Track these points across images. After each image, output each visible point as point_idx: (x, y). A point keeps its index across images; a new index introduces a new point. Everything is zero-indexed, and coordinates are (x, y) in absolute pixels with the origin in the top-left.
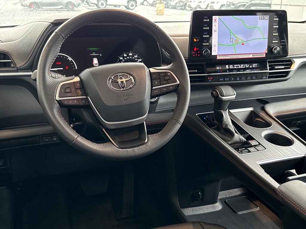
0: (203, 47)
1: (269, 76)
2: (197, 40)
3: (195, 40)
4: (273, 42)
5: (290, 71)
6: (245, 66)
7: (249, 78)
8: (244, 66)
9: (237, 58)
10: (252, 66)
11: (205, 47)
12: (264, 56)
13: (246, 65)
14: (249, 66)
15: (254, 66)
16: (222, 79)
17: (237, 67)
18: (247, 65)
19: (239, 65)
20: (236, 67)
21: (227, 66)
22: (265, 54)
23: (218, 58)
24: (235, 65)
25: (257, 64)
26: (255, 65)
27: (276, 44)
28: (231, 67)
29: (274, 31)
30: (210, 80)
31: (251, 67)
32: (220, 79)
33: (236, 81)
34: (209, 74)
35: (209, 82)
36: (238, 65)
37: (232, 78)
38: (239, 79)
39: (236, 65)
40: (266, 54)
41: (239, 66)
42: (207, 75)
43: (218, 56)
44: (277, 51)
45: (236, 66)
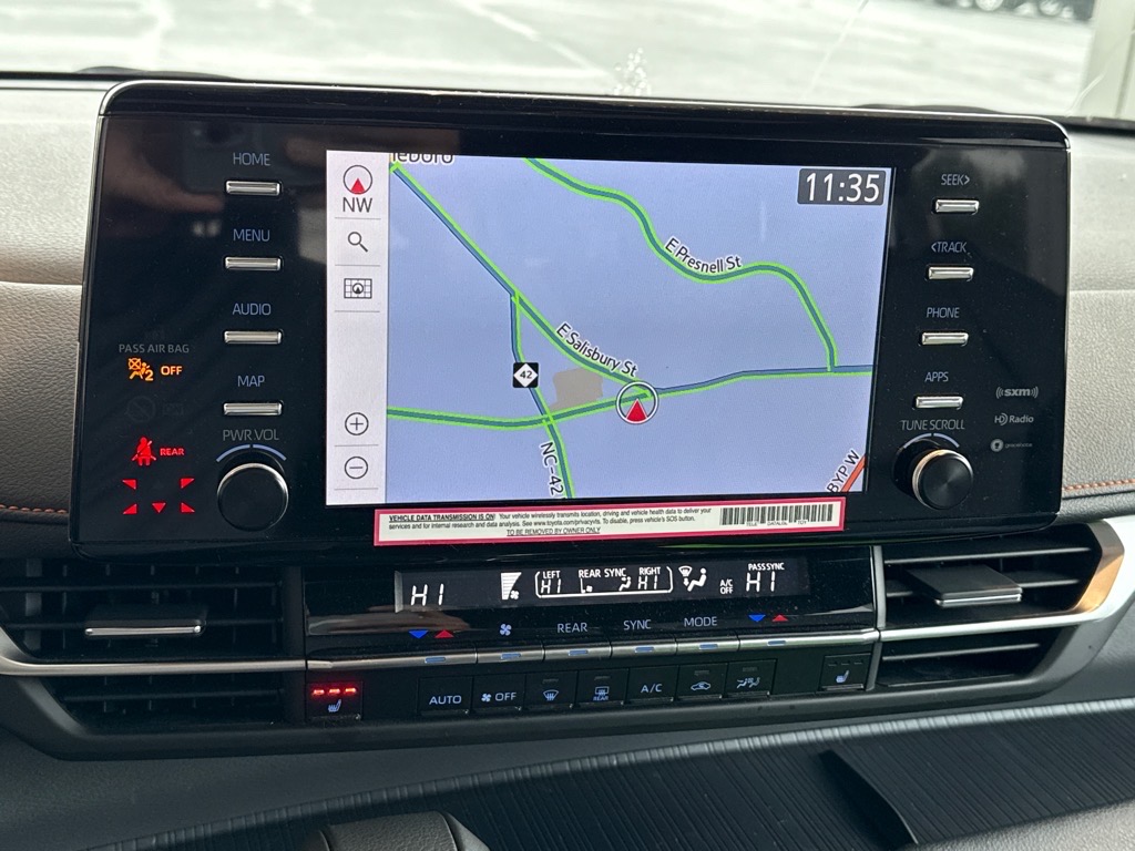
0: (227, 434)
1: (882, 663)
2: (169, 370)
3: (139, 368)
4: (925, 402)
5: (1070, 630)
6: (679, 578)
7: (701, 686)
8: (663, 584)
10: (739, 583)
11: (247, 434)
12: (835, 521)
13: (685, 571)
14: (713, 582)
15: (752, 583)
16: (456, 699)
17: (598, 584)
18: (695, 576)
19: (620, 572)
20: (587, 592)
21: (509, 579)
22: (837, 506)
24: (582, 573)
25: (779, 566)
26: (766, 575)
27: (946, 423)
28: (547, 586)
29: (931, 311)
30: (332, 709)
31: (726, 588)
32: (434, 700)
33: (577, 709)
35: (318, 724)
36: (611, 572)
37: (549, 687)
38: (611, 696)
39: (596, 573)
40: (850, 499)
41: (617, 582)
42: (300, 664)
43: (384, 520)
44: (950, 484)
45: (587, 582)
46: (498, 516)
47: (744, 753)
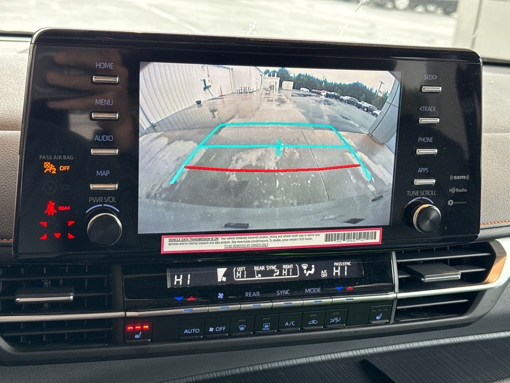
0: (91, 199)
1: (397, 310)
2: (63, 168)
3: (49, 167)
4: (418, 182)
5: (483, 292)
6: (302, 270)
7: (313, 322)
8: (294, 273)
9: (256, 247)
10: (330, 272)
11: (100, 199)
12: (377, 240)
13: (305, 266)
14: (318, 272)
15: (336, 272)
16: (196, 331)
17: (264, 273)
18: (309, 269)
19: (274, 267)
20: (258, 277)
21: (221, 272)
22: (378, 232)
23: (169, 246)
24: (256, 268)
25: (349, 264)
26: (342, 268)
27: (427, 192)
28: (240, 274)
29: (420, 139)
30: (137, 336)
31: (324, 274)
32: (186, 331)
33: (255, 334)
34: (129, 314)
35: (130, 344)
36: (269, 267)
37: (241, 324)
38: (271, 328)
39: (262, 268)
40: (385, 230)
41: (273, 272)
42: (122, 314)
43: (166, 241)
44: (431, 221)
45: (259, 272)
46: (220, 239)
47: (324, 362)
